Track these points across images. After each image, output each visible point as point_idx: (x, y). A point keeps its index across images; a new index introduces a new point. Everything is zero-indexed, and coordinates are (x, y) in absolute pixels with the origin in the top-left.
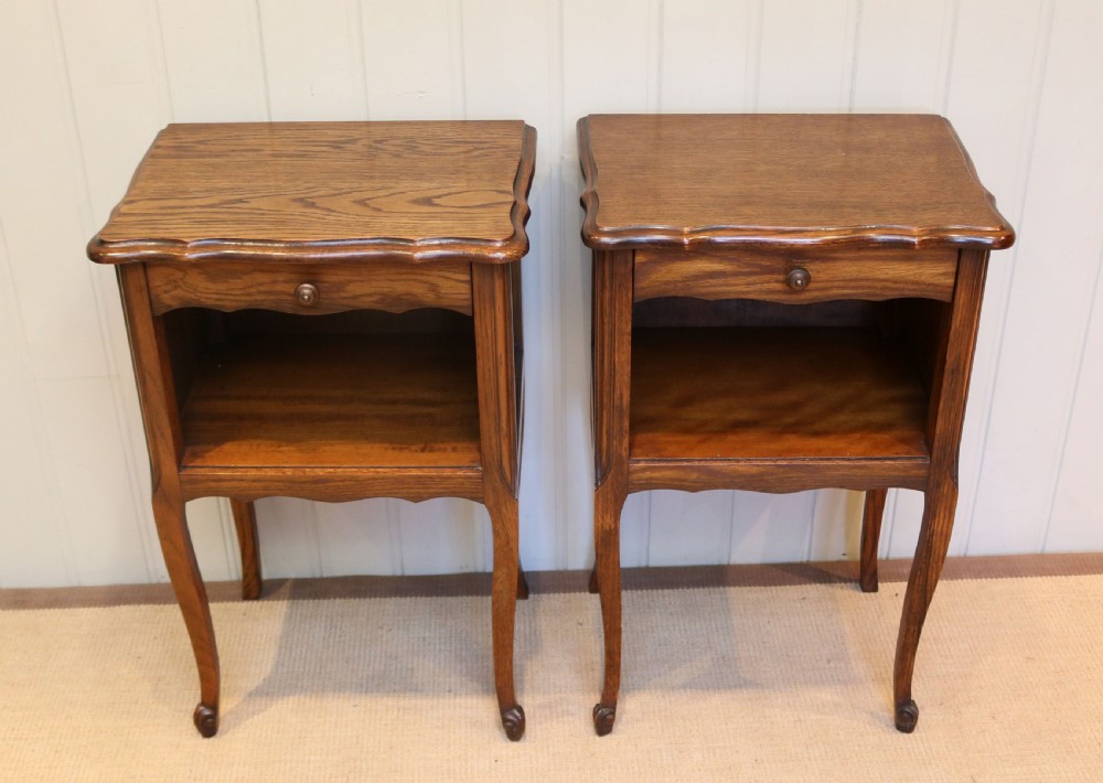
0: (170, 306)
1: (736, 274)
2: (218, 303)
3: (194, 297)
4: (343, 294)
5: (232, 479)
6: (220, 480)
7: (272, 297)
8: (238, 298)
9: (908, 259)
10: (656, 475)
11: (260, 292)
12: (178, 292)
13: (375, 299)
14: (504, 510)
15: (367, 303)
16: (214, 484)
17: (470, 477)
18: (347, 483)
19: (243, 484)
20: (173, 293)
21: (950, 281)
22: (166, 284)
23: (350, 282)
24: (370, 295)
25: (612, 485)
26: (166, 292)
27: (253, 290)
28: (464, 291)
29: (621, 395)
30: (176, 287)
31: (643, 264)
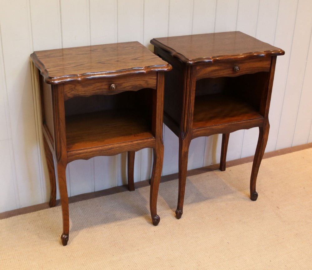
0: (69, 97)
1: (221, 70)
2: (84, 94)
3: (77, 93)
4: (121, 87)
5: (84, 153)
6: (80, 154)
7: (101, 90)
8: (91, 92)
9: (260, 61)
10: (199, 133)
11: (97, 89)
12: (73, 92)
13: (130, 87)
14: (160, 150)
15: (128, 89)
16: (78, 156)
17: (152, 141)
18: (117, 148)
19: (87, 154)
20: (71, 93)
21: (269, 66)
22: (69, 90)
23: (124, 83)
24: (129, 86)
25: (188, 137)
26: (69, 93)
27: (95, 89)
28: (154, 82)
29: (192, 109)
30: (72, 91)
31: (199, 69)
